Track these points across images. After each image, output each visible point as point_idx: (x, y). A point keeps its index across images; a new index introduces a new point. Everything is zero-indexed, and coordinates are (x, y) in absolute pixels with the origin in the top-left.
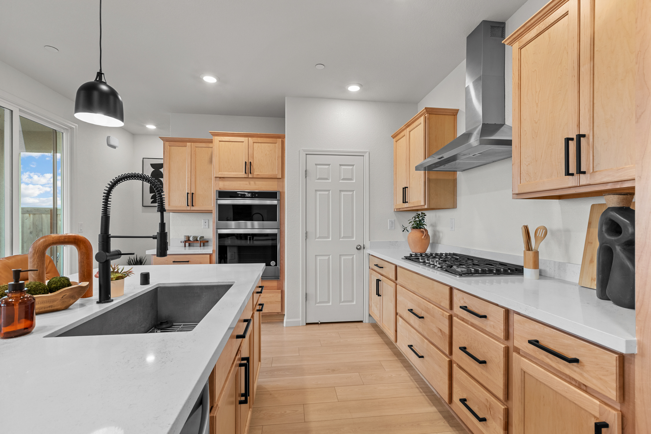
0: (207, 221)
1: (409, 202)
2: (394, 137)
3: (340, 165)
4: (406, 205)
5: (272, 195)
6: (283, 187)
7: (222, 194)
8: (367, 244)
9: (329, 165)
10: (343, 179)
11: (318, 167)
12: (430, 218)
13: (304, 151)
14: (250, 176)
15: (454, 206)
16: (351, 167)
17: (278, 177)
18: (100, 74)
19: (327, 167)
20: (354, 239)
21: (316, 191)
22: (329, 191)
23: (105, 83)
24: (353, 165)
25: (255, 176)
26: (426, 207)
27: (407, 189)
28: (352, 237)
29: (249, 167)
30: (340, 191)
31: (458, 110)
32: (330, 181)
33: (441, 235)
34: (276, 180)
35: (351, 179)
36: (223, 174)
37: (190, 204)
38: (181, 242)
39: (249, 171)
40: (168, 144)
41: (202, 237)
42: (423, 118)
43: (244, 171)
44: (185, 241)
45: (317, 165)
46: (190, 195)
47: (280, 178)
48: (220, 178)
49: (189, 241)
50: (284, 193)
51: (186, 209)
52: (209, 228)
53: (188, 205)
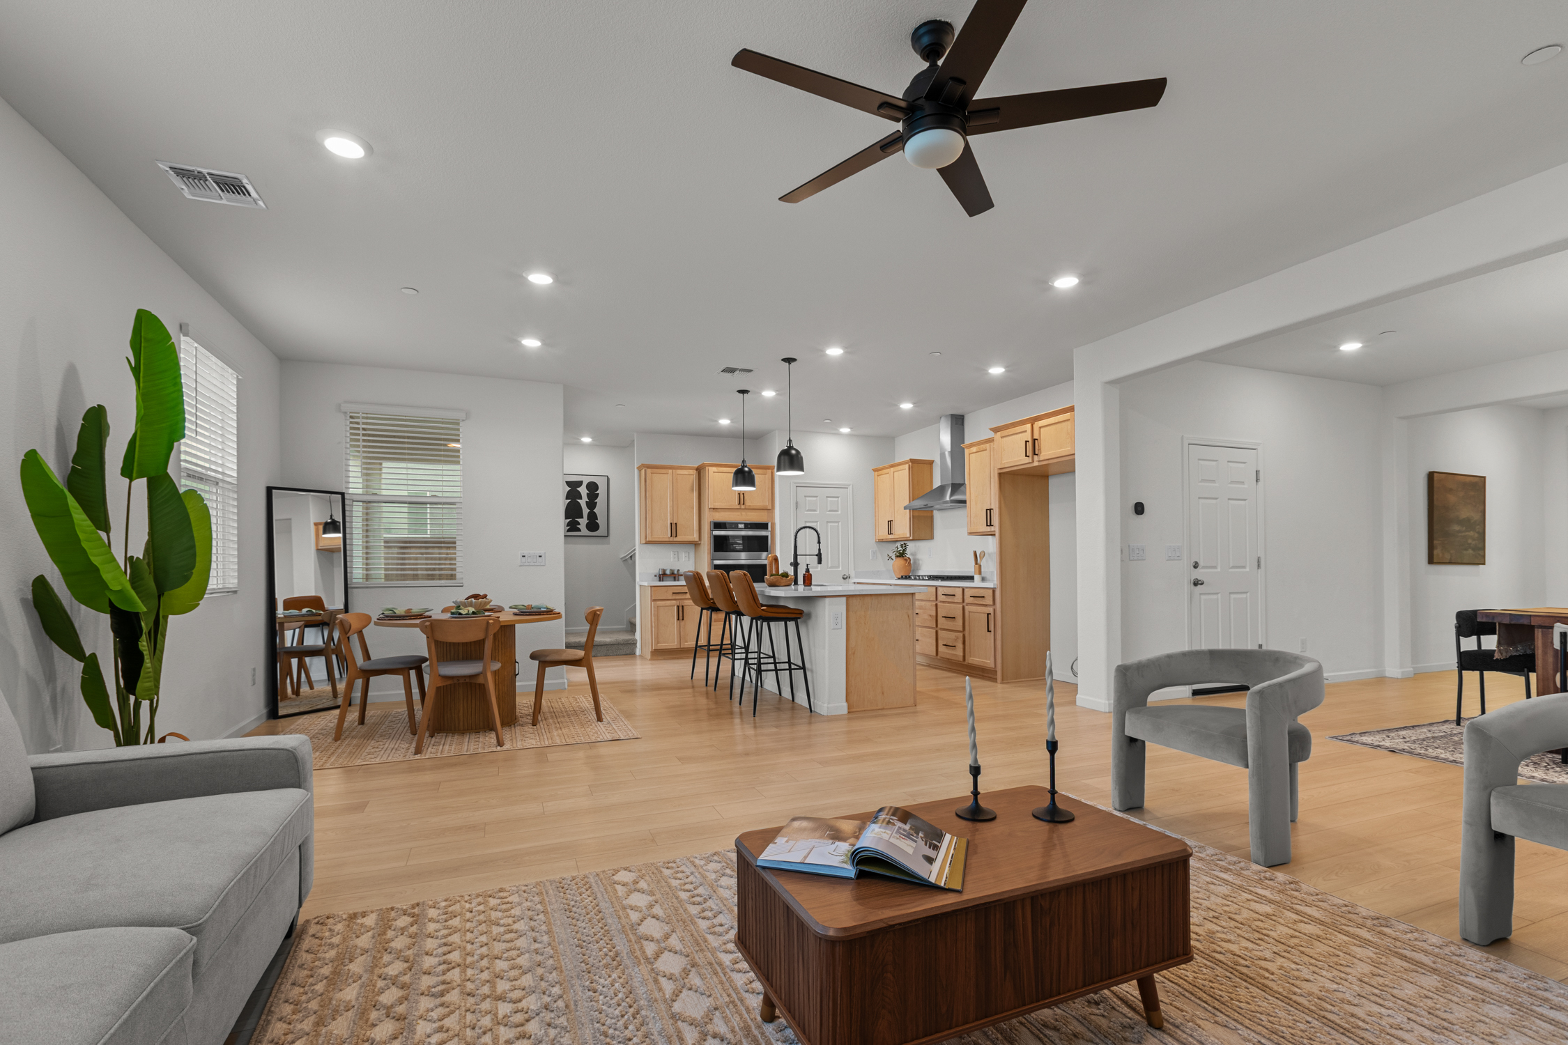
0: (676, 553)
1: (894, 534)
2: (875, 470)
3: (827, 497)
4: (891, 536)
5: (764, 526)
6: (773, 518)
7: (718, 526)
8: (852, 574)
9: (817, 497)
10: (830, 511)
11: (808, 498)
12: (911, 548)
13: (795, 483)
14: (743, 507)
15: (932, 538)
16: (836, 499)
17: (768, 509)
18: (744, 461)
19: (814, 499)
20: (841, 569)
22: (817, 522)
23: (746, 466)
24: (838, 497)
25: (746, 508)
26: (911, 538)
27: (891, 522)
28: (839, 567)
29: (742, 498)
30: (827, 522)
31: (933, 461)
32: (818, 512)
33: (921, 562)
34: (766, 511)
35: (837, 511)
36: (717, 505)
37: (674, 534)
38: (656, 576)
39: (742, 502)
40: (649, 471)
41: (678, 570)
42: (907, 466)
43: (737, 502)
44: (660, 575)
45: (805, 496)
46: (674, 526)
47: (770, 510)
48: (714, 509)
49: (664, 573)
50: (774, 524)
51: (669, 540)
52: (679, 560)
53: (672, 536)
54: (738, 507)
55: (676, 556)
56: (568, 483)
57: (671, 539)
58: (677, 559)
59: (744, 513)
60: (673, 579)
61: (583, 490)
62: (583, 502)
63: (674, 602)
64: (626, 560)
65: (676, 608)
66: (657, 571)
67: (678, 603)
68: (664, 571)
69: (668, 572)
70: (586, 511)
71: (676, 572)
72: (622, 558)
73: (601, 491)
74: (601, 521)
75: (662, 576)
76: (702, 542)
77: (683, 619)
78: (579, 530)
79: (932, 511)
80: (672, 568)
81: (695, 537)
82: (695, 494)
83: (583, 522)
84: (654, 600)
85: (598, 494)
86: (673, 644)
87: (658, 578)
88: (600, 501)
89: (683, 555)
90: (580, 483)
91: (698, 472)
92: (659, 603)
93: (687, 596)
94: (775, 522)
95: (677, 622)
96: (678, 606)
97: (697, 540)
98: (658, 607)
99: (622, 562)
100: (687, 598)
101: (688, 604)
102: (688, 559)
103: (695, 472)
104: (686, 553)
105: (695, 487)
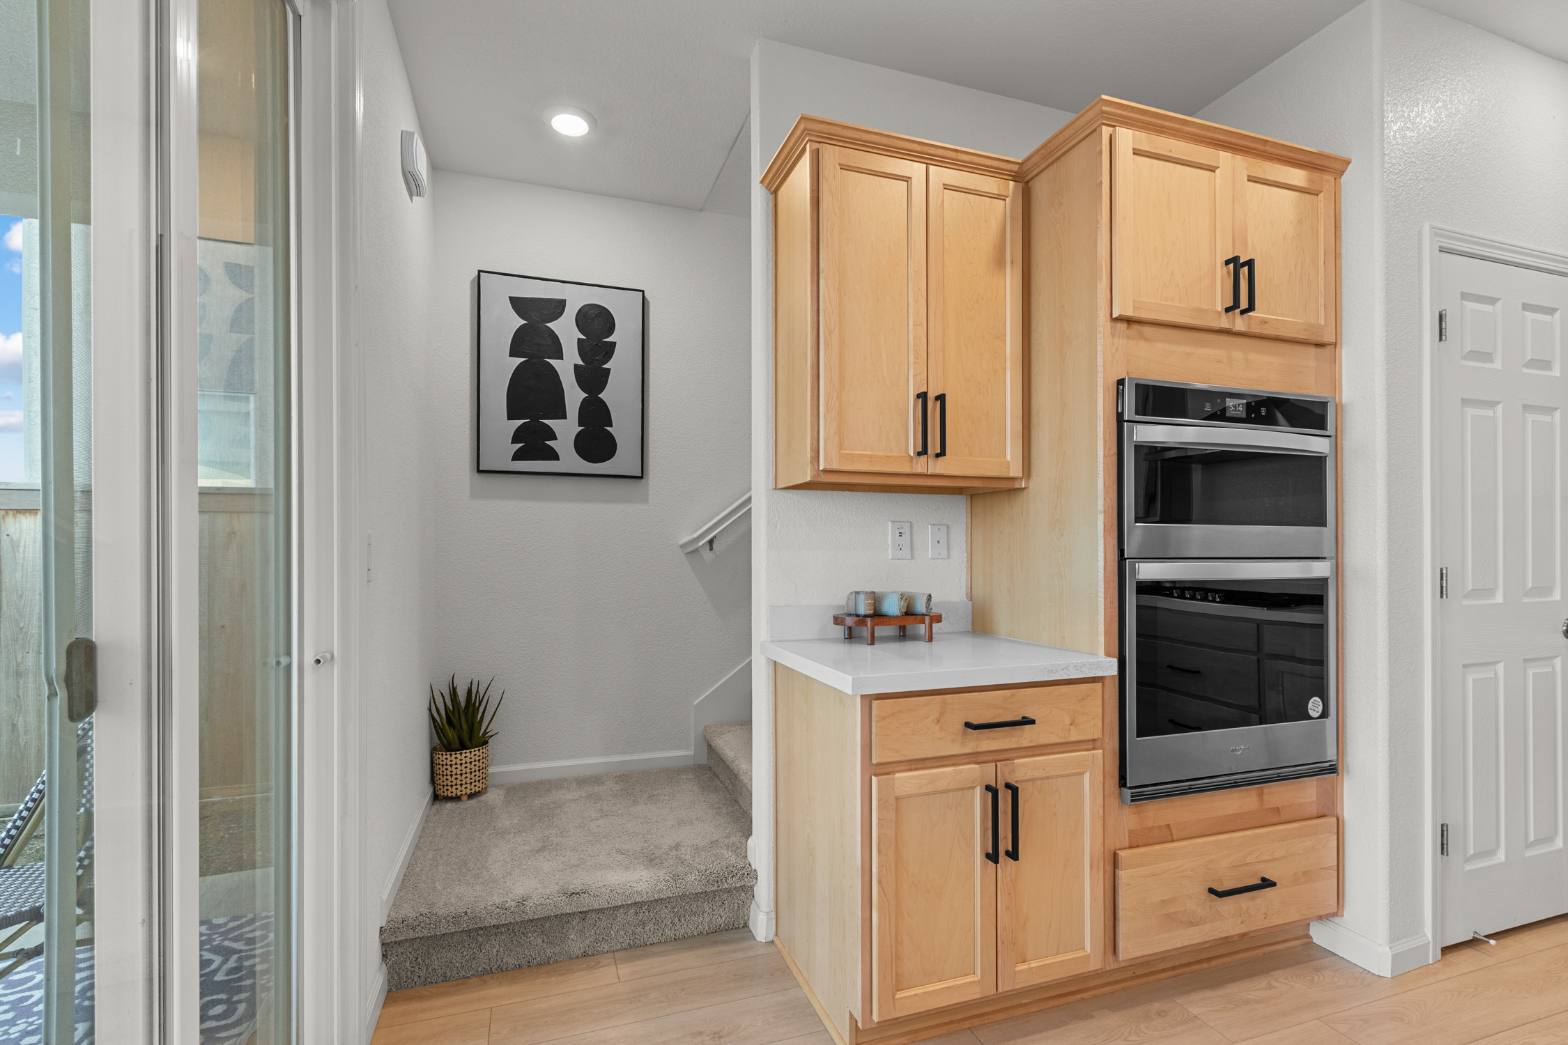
0: (906, 530)
3: (1524, 307)
5: (1312, 414)
6: (1335, 380)
7: (1154, 402)
9: (1494, 301)
10: (1532, 363)
11: (1469, 305)
13: (1437, 233)
14: (1244, 323)
16: (1548, 317)
17: (1324, 340)
19: (1490, 308)
20: (1557, 596)
21: (1464, 401)
22: (1495, 405)
24: (1552, 311)
25: (1258, 328)
28: (1553, 590)
29: (1242, 281)
30: (1524, 408)
32: (1498, 366)
34: (1316, 351)
35: (1549, 365)
36: (1147, 304)
37: (934, 446)
38: (838, 620)
39: (1244, 300)
40: (831, 155)
41: (925, 597)
43: (1223, 300)
44: (861, 619)
45: (1466, 296)
46: (932, 405)
47: (1327, 346)
48: (1130, 321)
49: (878, 616)
50: (1339, 407)
51: (907, 470)
52: (912, 557)
53: (924, 452)
54: (1224, 323)
55: (906, 536)
56: (519, 304)
57: (920, 466)
58: (906, 552)
59: (1237, 355)
60: (896, 632)
61: (566, 330)
62: (566, 367)
63: (970, 771)
64: (696, 551)
65: (978, 799)
66: (837, 599)
67: (987, 773)
68: (876, 599)
69: (892, 607)
70: (574, 396)
71: (921, 607)
72: (683, 546)
73: (624, 336)
74: (621, 428)
75: (866, 622)
76: (1032, 485)
77: (1014, 855)
78: (553, 455)
80: (901, 588)
81: (1007, 461)
82: (1011, 282)
83: (566, 430)
84: (883, 769)
85: (613, 345)
86: (968, 980)
87: (839, 631)
88: (620, 365)
89: (927, 536)
90: (557, 307)
91: (1020, 185)
92: (905, 781)
93: (1026, 736)
94: (1345, 400)
95: (983, 866)
96: (992, 790)
97: (1020, 474)
98: (897, 798)
99: (691, 551)
100: (1025, 743)
101: (1030, 775)
102: (944, 553)
103: (1012, 183)
104: (944, 529)
105: (1013, 250)
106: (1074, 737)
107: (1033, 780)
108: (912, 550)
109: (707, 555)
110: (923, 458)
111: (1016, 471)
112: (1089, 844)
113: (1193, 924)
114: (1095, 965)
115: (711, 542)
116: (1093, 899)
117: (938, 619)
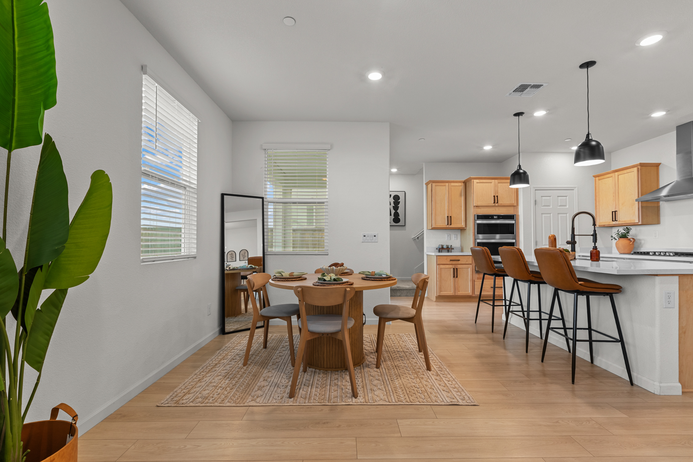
1: (618, 220)
2: (595, 177)
3: (558, 196)
4: (614, 223)
5: (511, 217)
6: (517, 211)
7: (480, 217)
9: (550, 196)
10: (560, 206)
11: (543, 198)
13: (534, 188)
14: (496, 205)
15: (658, 222)
16: (565, 198)
17: (514, 205)
18: (520, 166)
19: (549, 198)
21: (542, 214)
22: (550, 214)
23: (521, 169)
24: (566, 196)
25: (499, 205)
26: (640, 223)
27: (616, 212)
29: (496, 199)
30: (559, 214)
31: (660, 164)
32: (551, 207)
34: (513, 207)
35: (566, 206)
36: (479, 204)
37: (449, 223)
38: (437, 249)
39: (496, 201)
40: (434, 184)
41: (451, 246)
42: (635, 169)
43: (493, 202)
44: (440, 248)
45: (542, 197)
46: (449, 218)
47: (515, 206)
48: (477, 206)
49: (443, 248)
50: (518, 216)
51: (446, 227)
52: (450, 240)
53: (448, 224)
54: (493, 205)
55: (449, 236)
57: (448, 226)
58: (449, 239)
59: (497, 209)
60: (447, 251)
62: (391, 207)
63: (451, 266)
64: (415, 239)
65: (452, 270)
66: (437, 246)
67: (454, 267)
68: (442, 246)
69: (445, 247)
70: (392, 212)
71: (450, 247)
72: (413, 238)
73: (401, 200)
74: (401, 217)
75: (441, 249)
76: (468, 228)
77: (457, 277)
79: (658, 202)
80: (447, 244)
81: (463, 225)
82: (463, 198)
83: (392, 218)
84: (439, 264)
85: (399, 202)
86: (450, 293)
87: (438, 250)
88: (401, 206)
89: (453, 236)
91: (464, 184)
92: (442, 266)
93: (459, 262)
94: (519, 214)
95: (453, 278)
96: (454, 269)
97: (465, 227)
98: (441, 268)
99: (414, 239)
100: (459, 263)
101: (460, 267)
102: (456, 239)
103: (463, 184)
104: (456, 235)
105: (463, 193)
106: (467, 263)
107: (461, 268)
108: (450, 238)
109: (417, 240)
110: (448, 225)
111: (464, 226)
112: (470, 277)
113: (488, 292)
114: (471, 294)
115: (418, 238)
116: (470, 285)
117: (453, 249)
